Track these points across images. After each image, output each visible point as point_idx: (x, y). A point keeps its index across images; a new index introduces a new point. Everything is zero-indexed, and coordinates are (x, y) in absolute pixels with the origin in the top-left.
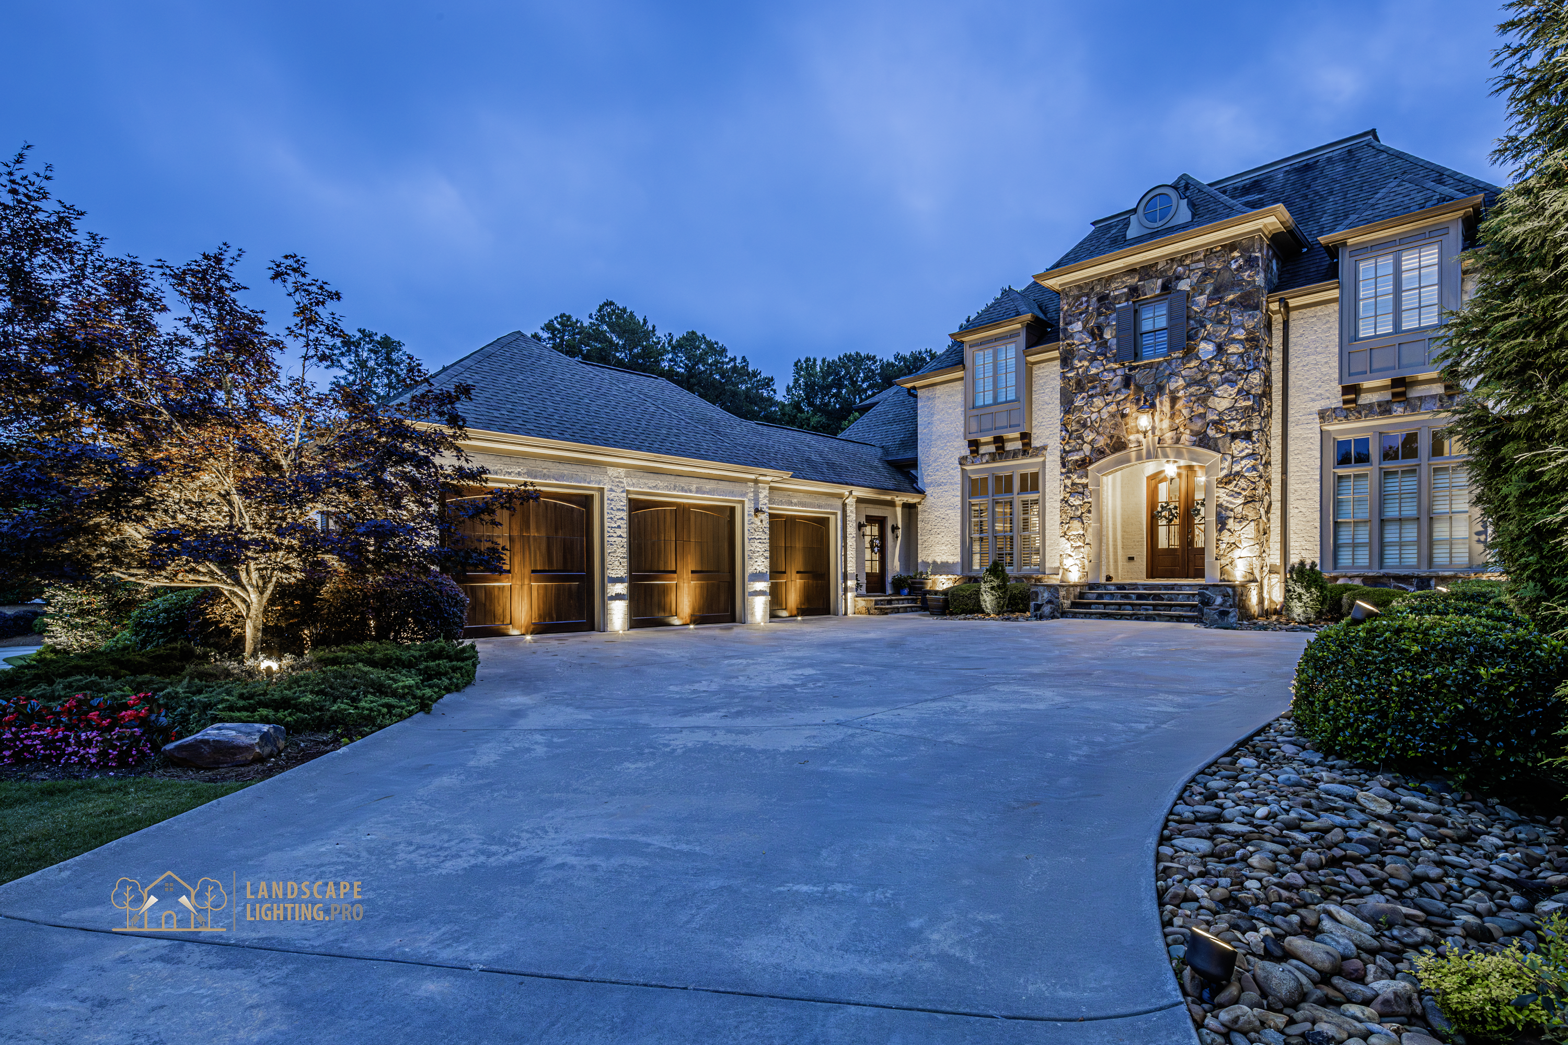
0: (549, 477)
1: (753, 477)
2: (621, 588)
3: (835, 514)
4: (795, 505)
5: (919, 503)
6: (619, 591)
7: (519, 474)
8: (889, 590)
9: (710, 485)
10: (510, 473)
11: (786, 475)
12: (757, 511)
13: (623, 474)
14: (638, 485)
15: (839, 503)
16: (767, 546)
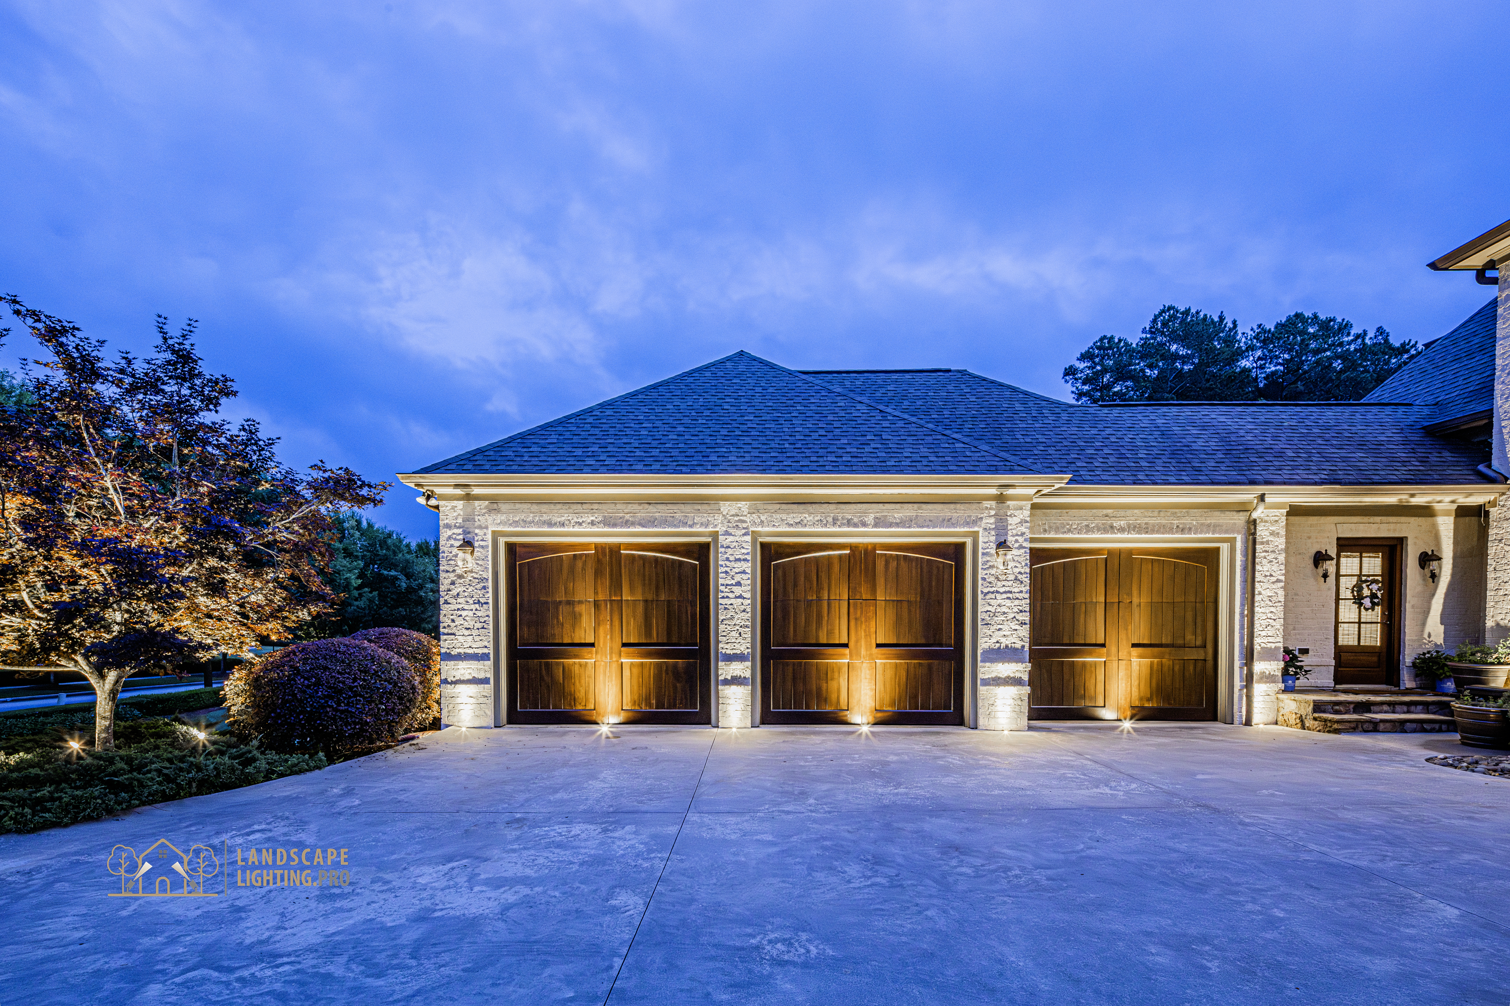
0: (633, 524)
1: (994, 491)
2: (740, 669)
3: (1232, 541)
4: (1122, 530)
5: (1493, 504)
6: (738, 673)
7: (593, 523)
8: (1408, 682)
9: (899, 513)
10: (580, 524)
11: (1060, 481)
12: (1002, 545)
13: (745, 510)
14: (770, 523)
15: (1240, 519)
16: (1025, 604)
